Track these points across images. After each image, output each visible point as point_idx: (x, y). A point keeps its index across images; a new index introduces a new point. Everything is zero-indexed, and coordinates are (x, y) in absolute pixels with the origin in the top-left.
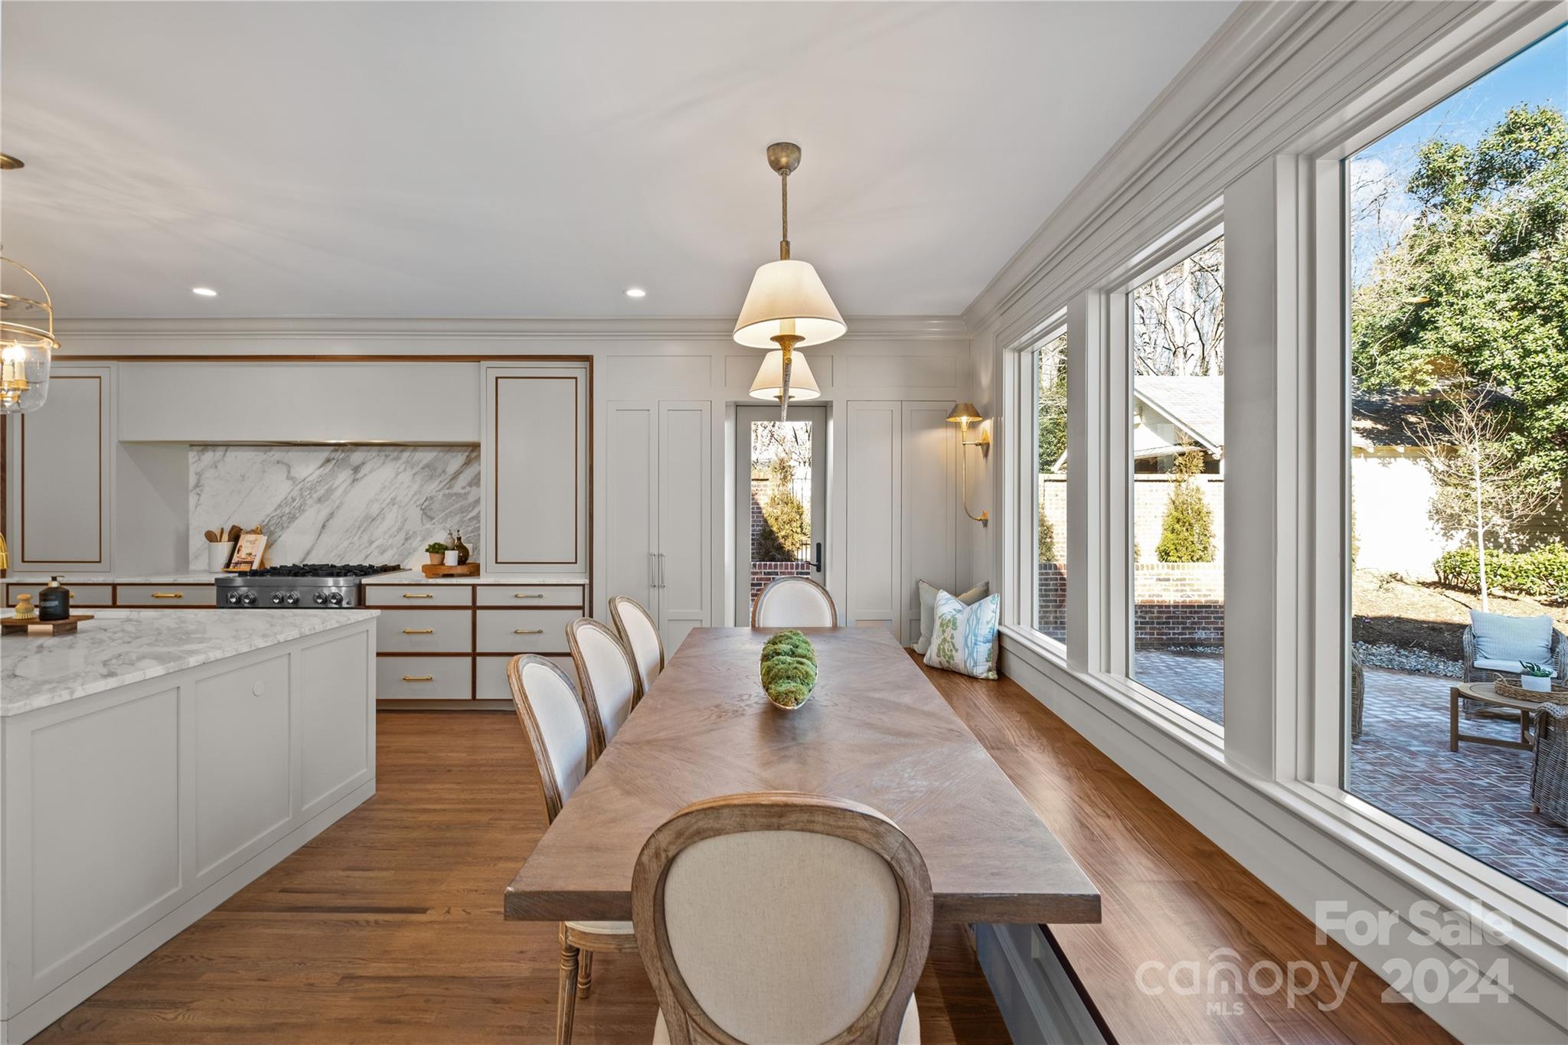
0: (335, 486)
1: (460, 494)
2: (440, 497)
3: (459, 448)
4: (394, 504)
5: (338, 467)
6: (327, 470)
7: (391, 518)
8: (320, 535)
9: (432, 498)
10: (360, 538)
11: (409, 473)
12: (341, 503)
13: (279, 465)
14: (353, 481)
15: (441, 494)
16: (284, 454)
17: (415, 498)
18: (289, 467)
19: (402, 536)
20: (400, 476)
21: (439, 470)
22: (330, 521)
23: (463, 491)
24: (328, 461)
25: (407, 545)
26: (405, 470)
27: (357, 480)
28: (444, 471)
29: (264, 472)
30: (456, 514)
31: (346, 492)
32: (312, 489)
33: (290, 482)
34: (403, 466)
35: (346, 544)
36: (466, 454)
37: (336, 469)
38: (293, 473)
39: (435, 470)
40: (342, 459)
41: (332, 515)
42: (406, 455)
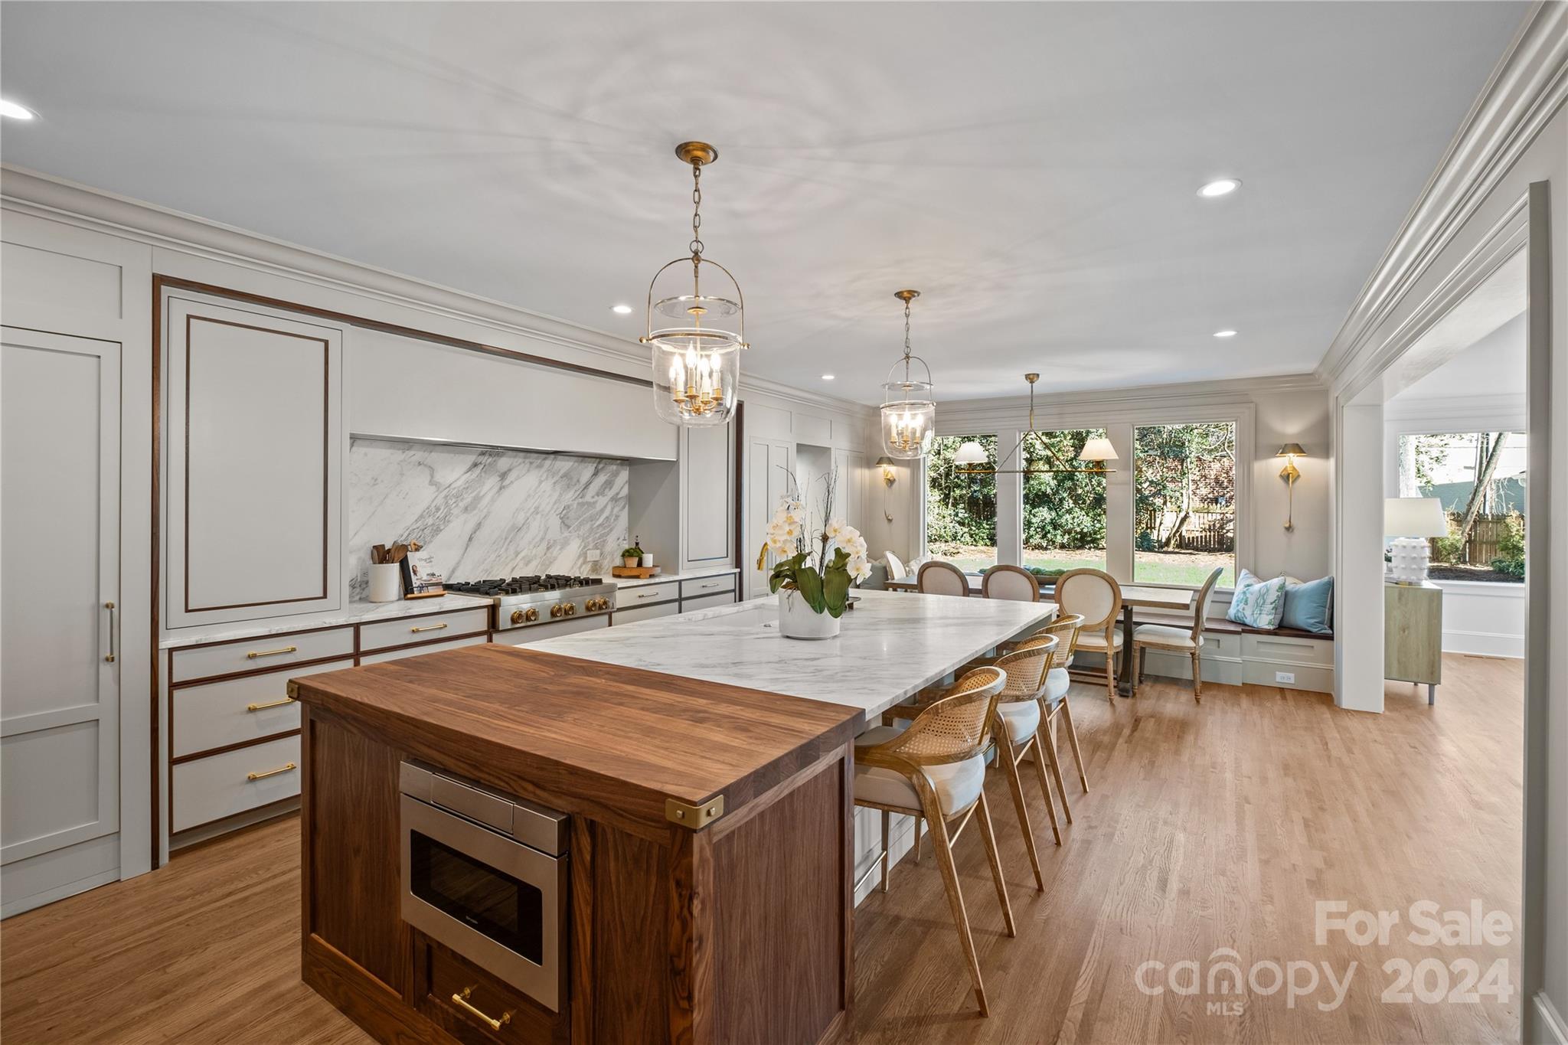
0: (482, 494)
1: (590, 503)
2: (575, 506)
3: (590, 459)
4: (537, 513)
5: (485, 472)
6: (474, 476)
7: (536, 526)
8: (466, 549)
9: (569, 507)
10: (507, 549)
11: (551, 481)
12: (489, 513)
13: (420, 467)
14: (501, 489)
15: (576, 502)
16: (426, 454)
17: (555, 507)
18: (432, 469)
19: (544, 545)
20: (543, 484)
21: (575, 480)
22: (477, 533)
23: (594, 500)
24: (475, 465)
25: (548, 555)
26: (547, 478)
27: (504, 487)
28: (578, 481)
29: (402, 475)
30: (587, 522)
31: (493, 500)
32: (458, 496)
33: (433, 488)
34: (545, 475)
35: (493, 557)
36: (595, 465)
37: (483, 474)
38: (438, 477)
39: (571, 479)
40: (489, 464)
41: (479, 525)
42: (548, 463)
